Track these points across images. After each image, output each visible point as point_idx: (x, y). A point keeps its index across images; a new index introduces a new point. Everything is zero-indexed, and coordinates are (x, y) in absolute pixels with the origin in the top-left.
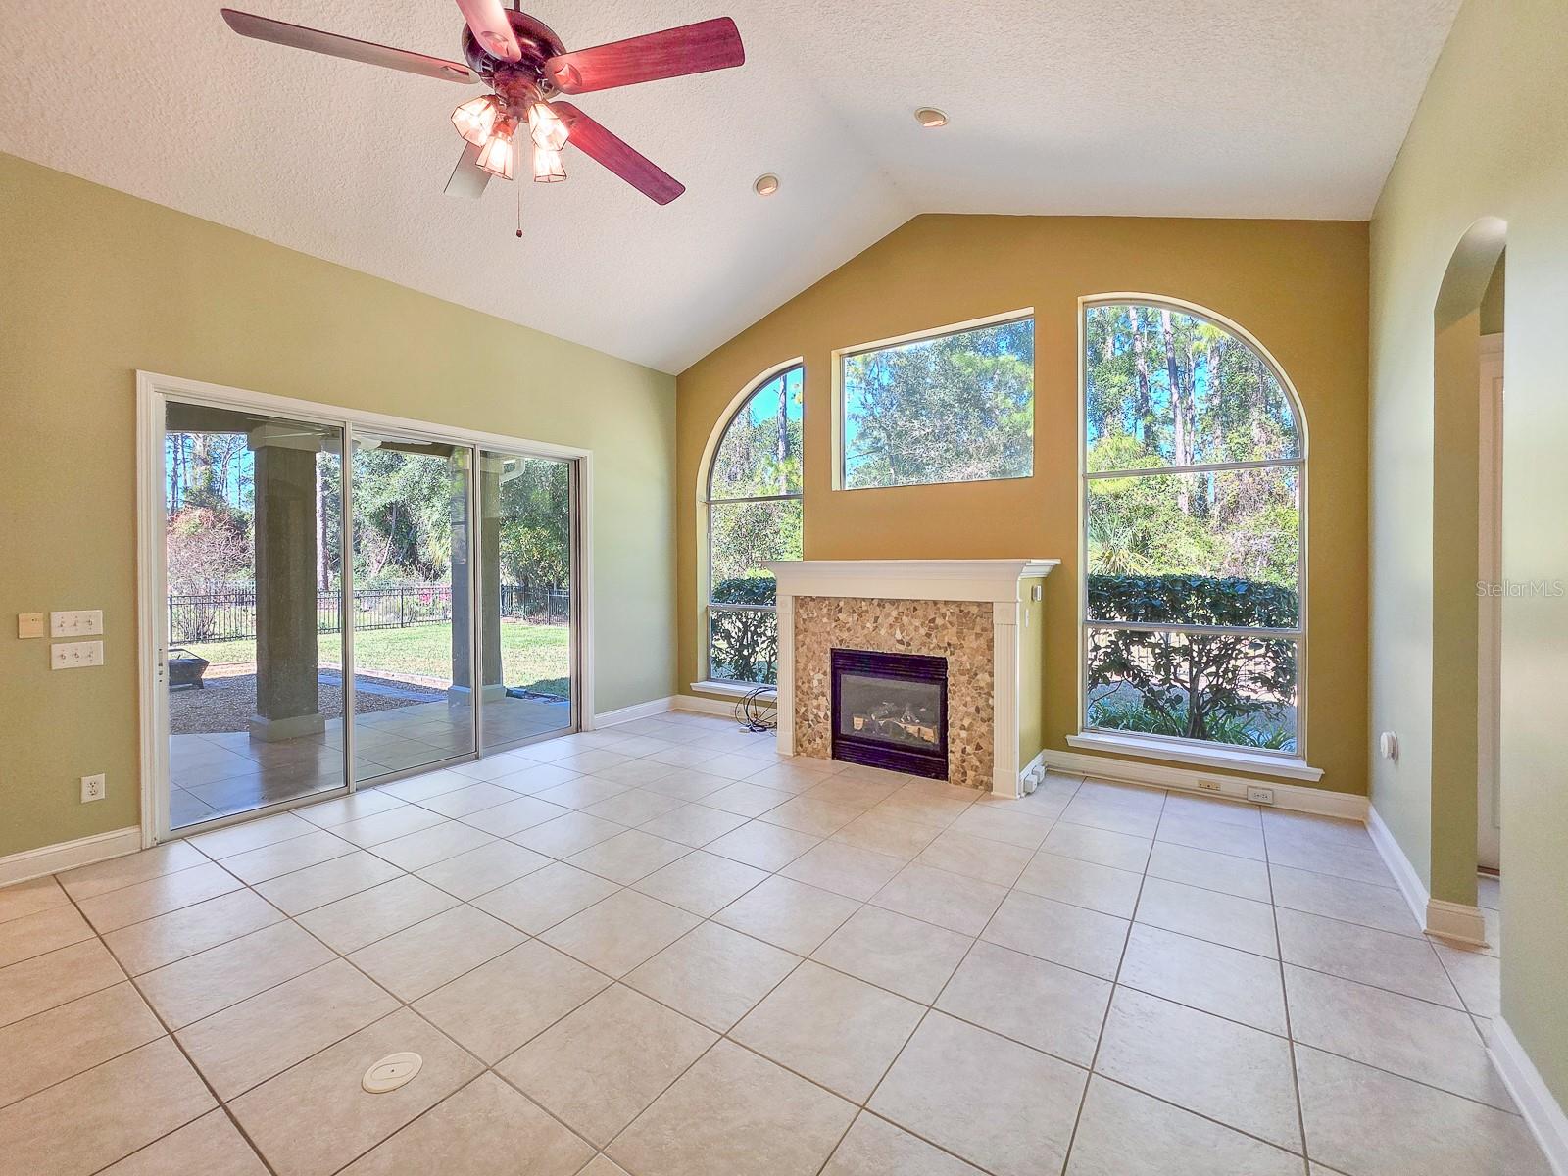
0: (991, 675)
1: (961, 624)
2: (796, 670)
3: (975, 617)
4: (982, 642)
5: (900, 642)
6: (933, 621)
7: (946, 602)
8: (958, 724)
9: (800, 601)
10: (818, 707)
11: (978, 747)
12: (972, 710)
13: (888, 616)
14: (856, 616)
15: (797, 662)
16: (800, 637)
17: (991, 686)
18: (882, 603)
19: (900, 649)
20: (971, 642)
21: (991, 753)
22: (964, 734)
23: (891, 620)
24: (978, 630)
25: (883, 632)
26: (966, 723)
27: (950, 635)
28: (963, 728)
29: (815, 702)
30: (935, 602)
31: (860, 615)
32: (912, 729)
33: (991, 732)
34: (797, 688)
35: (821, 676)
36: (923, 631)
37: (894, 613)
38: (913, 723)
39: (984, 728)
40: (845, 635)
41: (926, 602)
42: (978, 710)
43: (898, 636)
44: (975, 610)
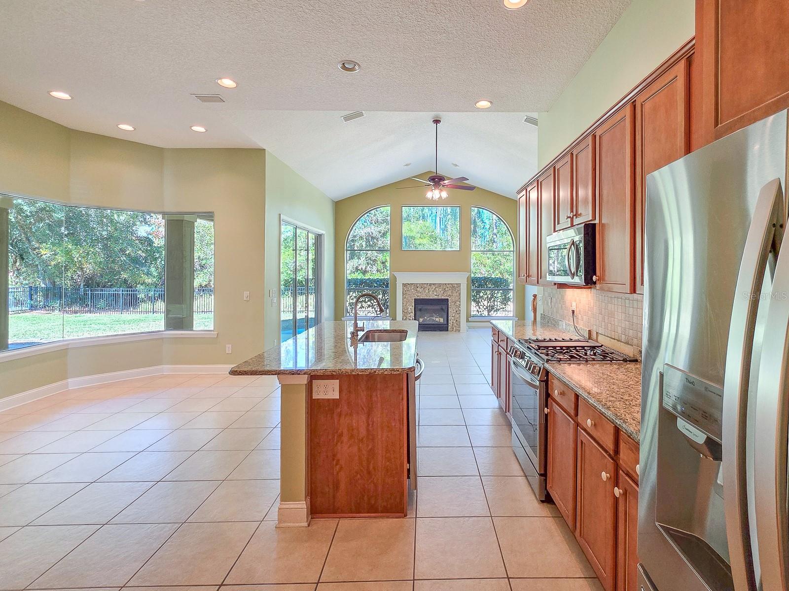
0: (460, 302)
1: (452, 290)
2: (403, 306)
3: (455, 287)
4: (458, 294)
5: (436, 295)
6: (445, 289)
7: (448, 284)
8: (451, 316)
9: (404, 285)
10: (410, 316)
11: (457, 321)
12: (455, 311)
13: (433, 288)
14: (422, 289)
15: (403, 303)
16: (404, 296)
17: (460, 305)
18: (430, 285)
19: (436, 297)
20: (455, 294)
21: (460, 322)
22: (453, 318)
23: (433, 289)
24: (456, 291)
25: (430, 293)
26: (453, 315)
27: (449, 293)
28: (453, 316)
29: (409, 315)
30: (446, 284)
31: (424, 289)
32: (437, 319)
33: (460, 316)
34: (403, 311)
35: (411, 307)
36: (442, 292)
37: (434, 288)
38: (437, 317)
39: (458, 316)
40: (419, 294)
41: (443, 284)
42: (456, 311)
43: (435, 294)
44: (456, 286)
